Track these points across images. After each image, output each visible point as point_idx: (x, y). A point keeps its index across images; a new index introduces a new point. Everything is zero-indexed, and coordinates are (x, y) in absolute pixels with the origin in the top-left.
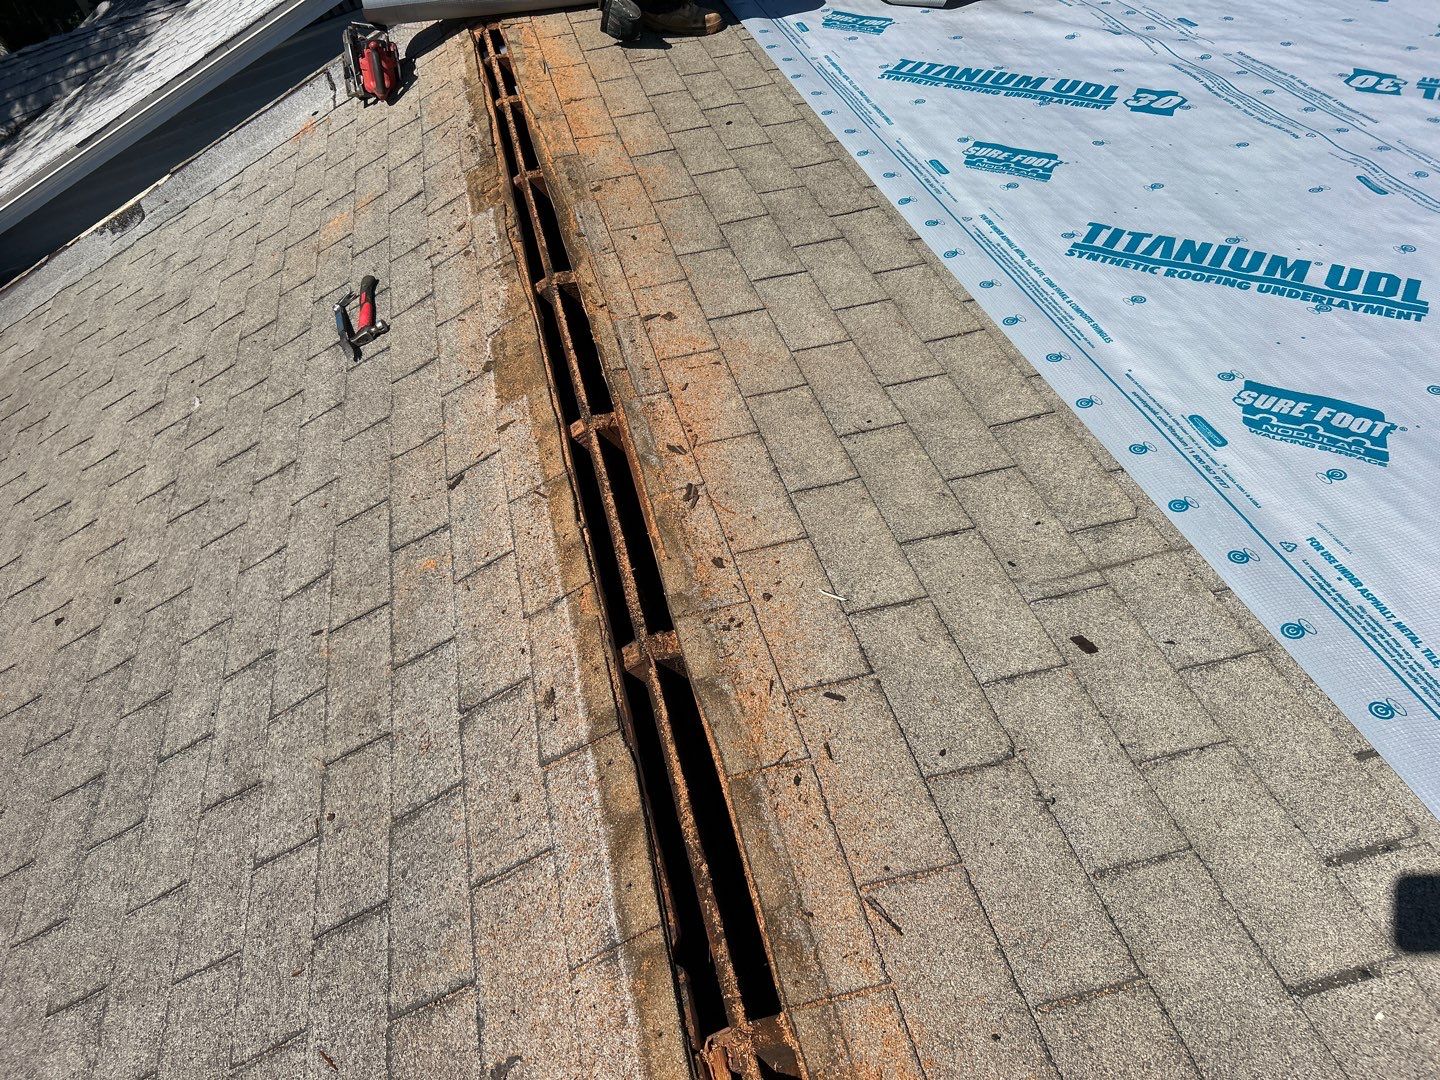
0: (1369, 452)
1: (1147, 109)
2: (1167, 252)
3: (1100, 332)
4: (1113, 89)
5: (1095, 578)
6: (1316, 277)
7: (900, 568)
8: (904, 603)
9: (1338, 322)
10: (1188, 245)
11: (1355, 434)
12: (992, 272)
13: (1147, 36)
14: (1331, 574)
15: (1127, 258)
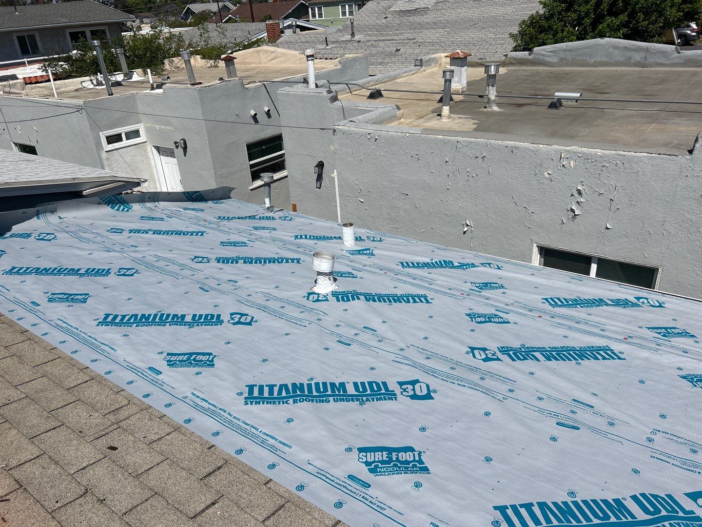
0: (208, 365)
1: (124, 275)
2: (136, 319)
3: (112, 349)
4: (109, 269)
5: (115, 426)
7: (30, 447)
9: (196, 330)
11: (204, 361)
12: (63, 337)
13: (122, 251)
14: (199, 401)
15: (121, 323)
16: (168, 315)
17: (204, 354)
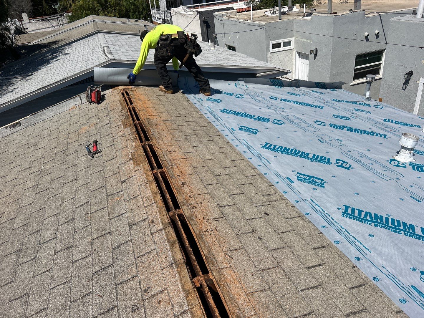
0: (321, 186)
1: (276, 123)
2: (281, 149)
3: (268, 162)
4: (269, 119)
5: (268, 203)
6: (311, 156)
7: (229, 199)
8: (230, 205)
9: (315, 164)
10: (285, 148)
11: (318, 183)
12: (246, 150)
13: (276, 110)
14: (314, 205)
15: (273, 149)
16: (299, 152)
17: (319, 179)
